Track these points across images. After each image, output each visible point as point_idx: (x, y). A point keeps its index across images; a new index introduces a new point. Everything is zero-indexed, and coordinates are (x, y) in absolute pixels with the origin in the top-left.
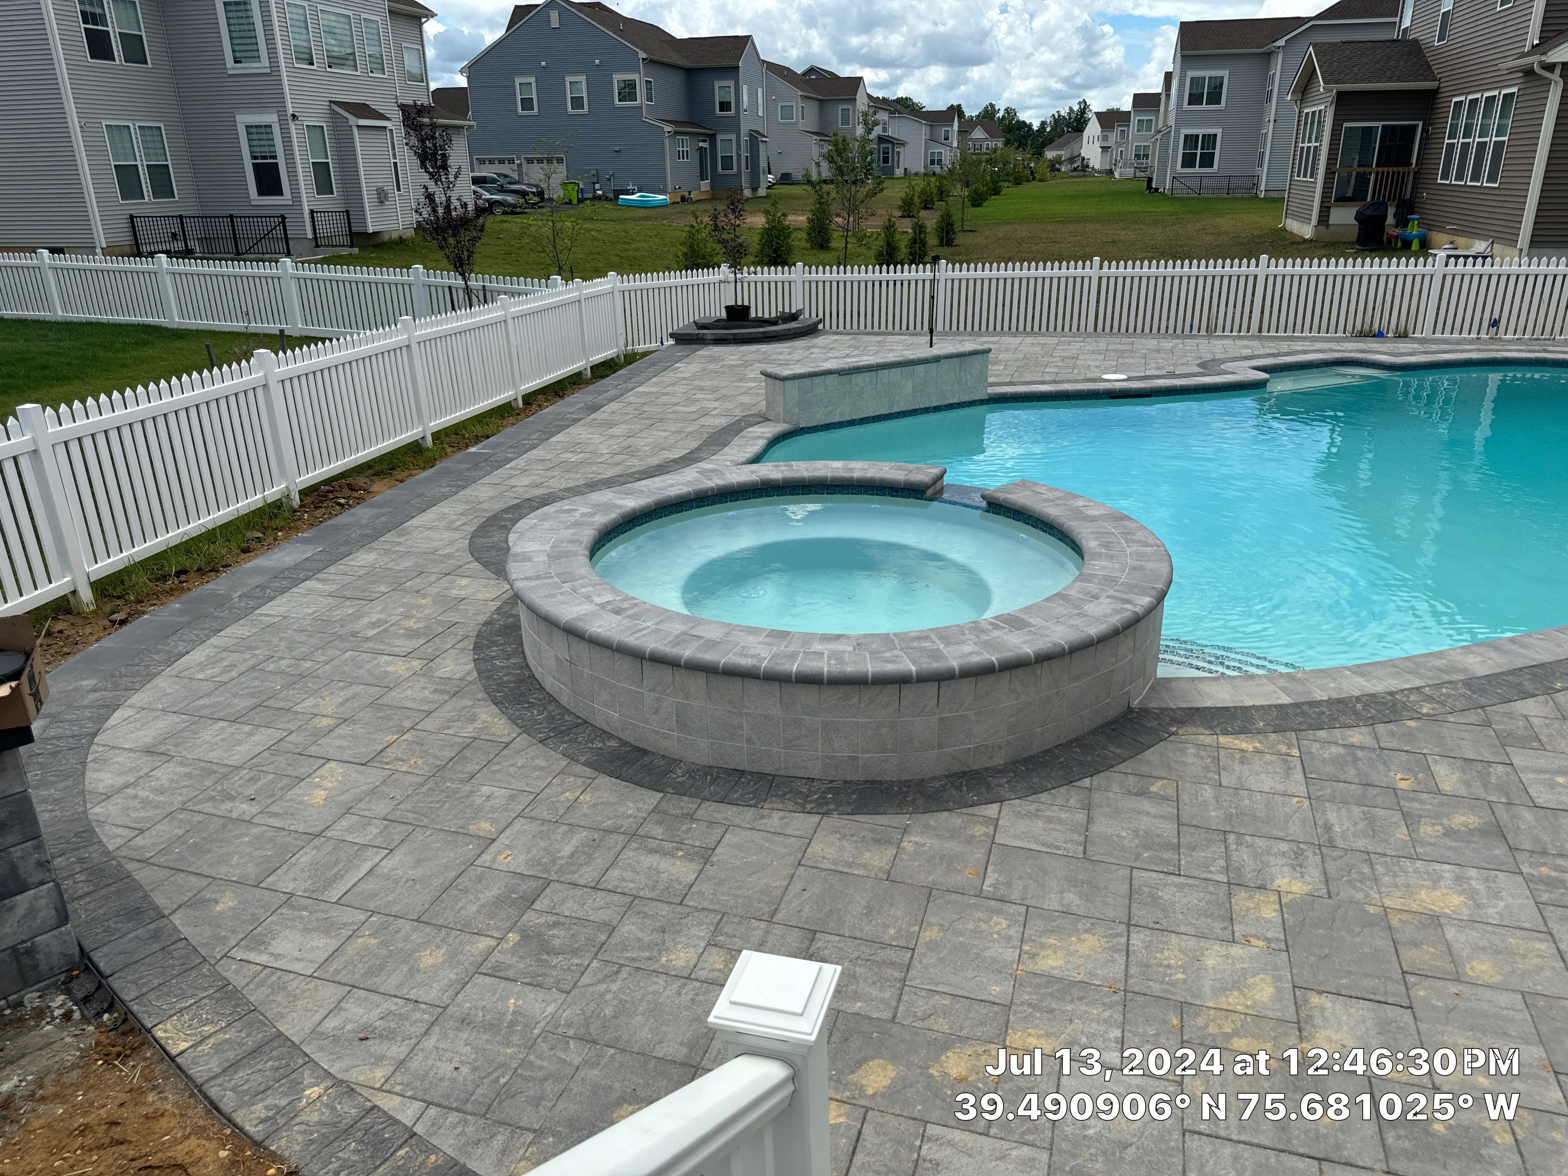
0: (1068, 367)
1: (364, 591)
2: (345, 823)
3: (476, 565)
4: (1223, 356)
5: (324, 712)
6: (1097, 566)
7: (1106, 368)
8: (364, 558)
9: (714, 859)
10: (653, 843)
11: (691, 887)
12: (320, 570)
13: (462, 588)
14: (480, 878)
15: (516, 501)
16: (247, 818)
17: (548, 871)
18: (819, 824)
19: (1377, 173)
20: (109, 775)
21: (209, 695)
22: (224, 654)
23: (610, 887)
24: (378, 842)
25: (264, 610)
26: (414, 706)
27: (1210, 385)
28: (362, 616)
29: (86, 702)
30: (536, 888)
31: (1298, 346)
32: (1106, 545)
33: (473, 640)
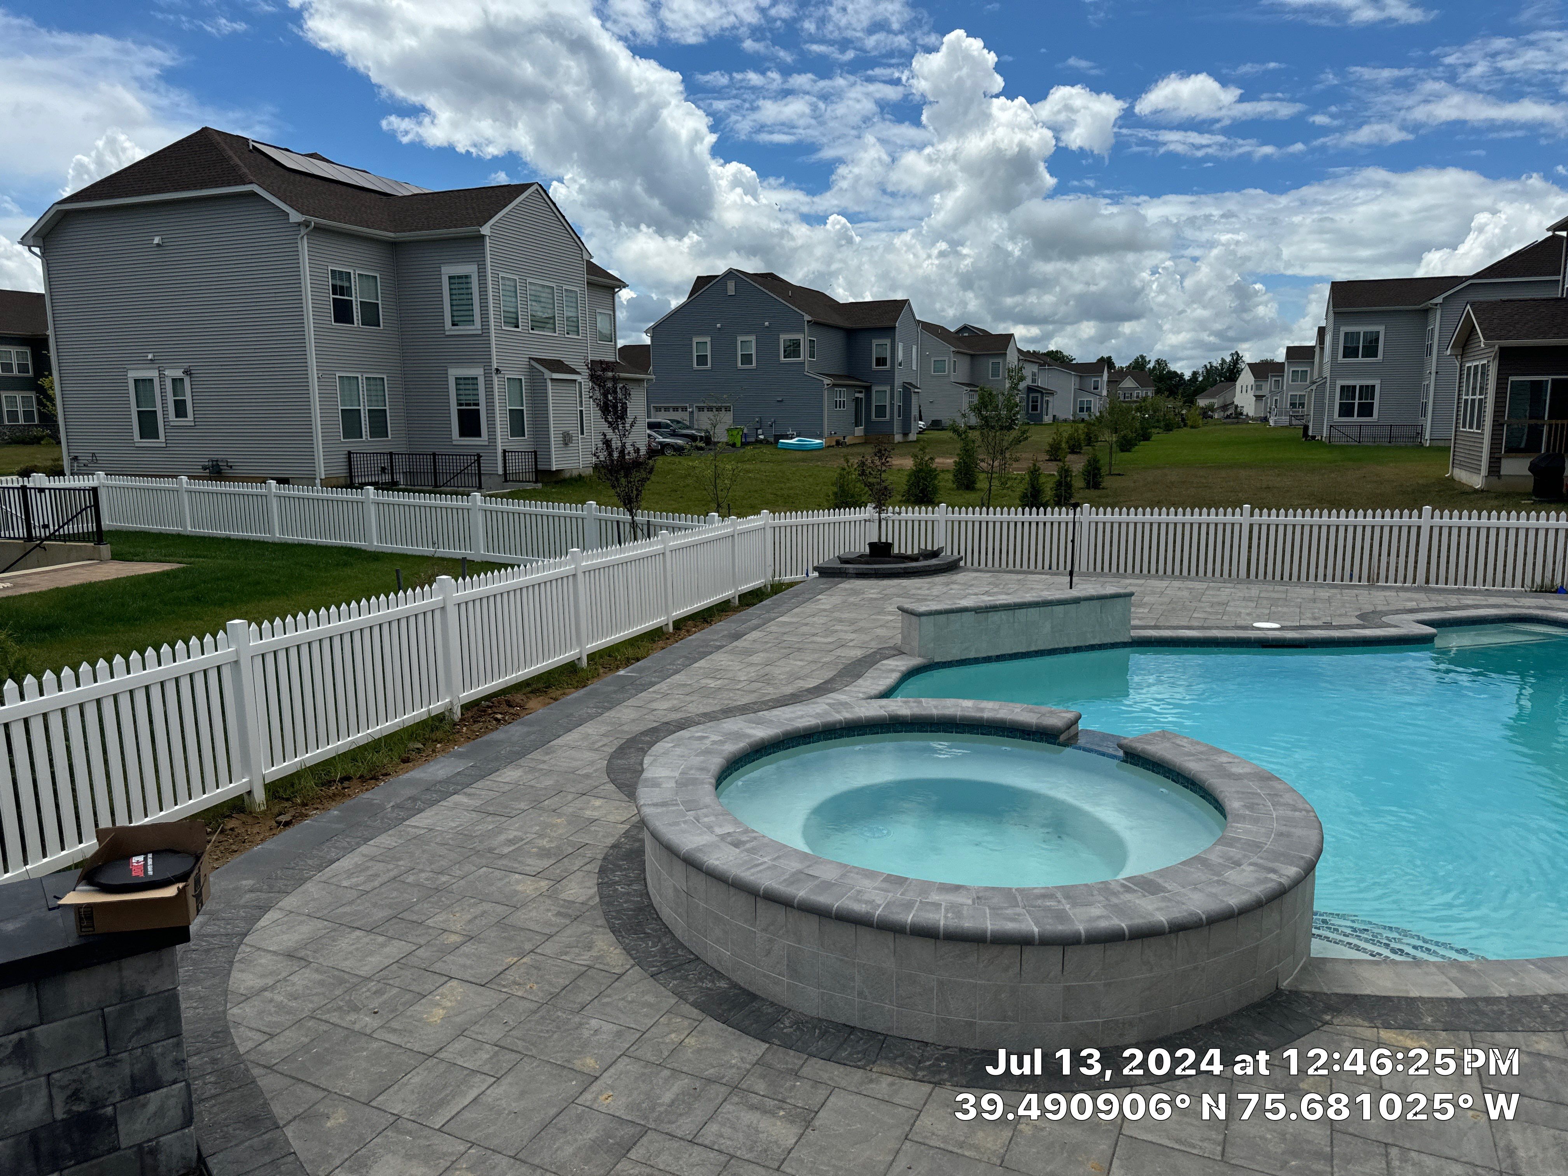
0: (1217, 613)
1: (506, 808)
2: (458, 1046)
3: (611, 787)
4: (1385, 608)
5: (453, 928)
6: (1241, 830)
7: (1258, 616)
8: (510, 775)
9: (816, 1123)
10: (755, 1099)
11: (789, 1152)
12: (468, 785)
13: (595, 809)
14: (580, 1118)
15: (655, 724)
16: (368, 1031)
17: (646, 1118)
18: (930, 1094)
19: (1550, 426)
20: (251, 976)
21: (351, 903)
22: (369, 864)
23: (707, 1142)
24: (486, 1069)
25: (413, 821)
26: (537, 928)
27: (1370, 637)
28: (500, 833)
29: (242, 902)
30: (633, 1136)
31: (1469, 600)
32: (1251, 807)
33: (599, 863)
